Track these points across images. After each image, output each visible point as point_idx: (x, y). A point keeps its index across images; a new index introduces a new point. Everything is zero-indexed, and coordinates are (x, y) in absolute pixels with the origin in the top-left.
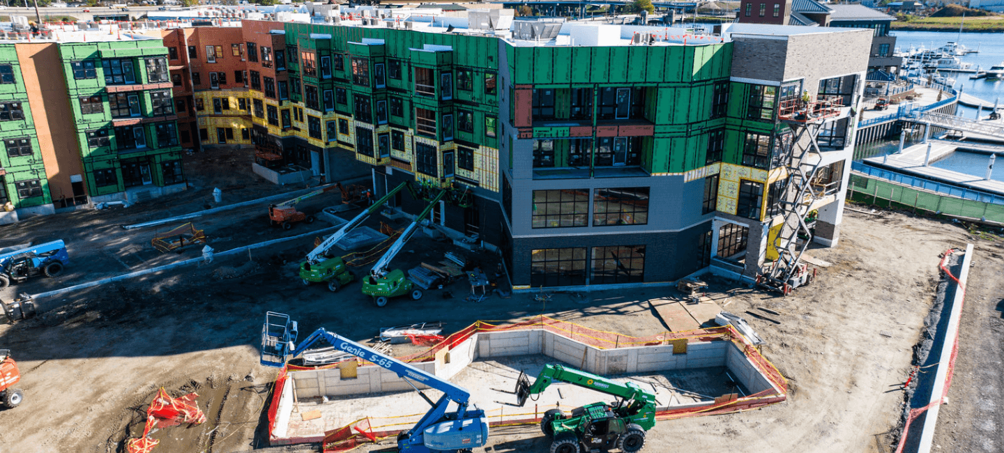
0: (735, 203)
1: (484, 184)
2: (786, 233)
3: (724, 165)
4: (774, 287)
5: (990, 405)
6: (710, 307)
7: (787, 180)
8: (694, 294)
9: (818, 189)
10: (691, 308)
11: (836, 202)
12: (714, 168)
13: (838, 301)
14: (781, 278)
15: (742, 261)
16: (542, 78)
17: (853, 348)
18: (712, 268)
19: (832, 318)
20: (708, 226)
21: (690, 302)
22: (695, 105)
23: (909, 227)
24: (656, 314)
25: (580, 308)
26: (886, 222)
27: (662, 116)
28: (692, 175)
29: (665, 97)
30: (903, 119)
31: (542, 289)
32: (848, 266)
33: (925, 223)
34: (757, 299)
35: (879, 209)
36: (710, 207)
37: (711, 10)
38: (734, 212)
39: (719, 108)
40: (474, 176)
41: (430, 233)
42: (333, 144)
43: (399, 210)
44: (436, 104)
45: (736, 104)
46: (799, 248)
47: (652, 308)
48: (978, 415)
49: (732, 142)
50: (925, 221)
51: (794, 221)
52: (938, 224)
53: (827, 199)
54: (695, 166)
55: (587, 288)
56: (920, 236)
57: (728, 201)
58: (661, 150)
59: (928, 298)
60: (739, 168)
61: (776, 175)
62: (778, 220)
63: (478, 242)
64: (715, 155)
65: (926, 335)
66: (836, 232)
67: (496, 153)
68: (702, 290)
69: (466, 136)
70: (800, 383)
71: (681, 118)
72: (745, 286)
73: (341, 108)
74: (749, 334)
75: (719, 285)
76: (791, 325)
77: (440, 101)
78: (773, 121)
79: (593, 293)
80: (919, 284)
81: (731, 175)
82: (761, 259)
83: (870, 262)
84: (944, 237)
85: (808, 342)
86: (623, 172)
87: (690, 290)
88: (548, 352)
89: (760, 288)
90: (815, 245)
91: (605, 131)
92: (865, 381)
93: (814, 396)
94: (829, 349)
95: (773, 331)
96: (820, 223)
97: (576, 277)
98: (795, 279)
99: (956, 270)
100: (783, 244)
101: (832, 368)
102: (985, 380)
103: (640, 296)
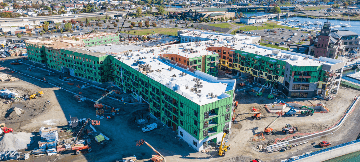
0: (322, 87)
1: (280, 82)
2: (329, 92)
3: (320, 82)
4: (327, 100)
5: (356, 115)
6: (318, 102)
7: (330, 84)
8: (315, 100)
9: (335, 85)
10: (315, 102)
11: (337, 87)
12: (318, 82)
13: (337, 102)
14: (328, 98)
15: (322, 96)
16: (296, 70)
17: (338, 108)
18: (317, 96)
19: (336, 104)
20: (317, 90)
21: (315, 101)
22: (317, 74)
23: (351, 91)
24: (310, 102)
25: (299, 101)
26: (347, 90)
27: (312, 75)
28: (316, 83)
29: (313, 73)
30: (358, 64)
31: (292, 98)
32: (339, 97)
33: (355, 91)
34: (324, 101)
35: (346, 87)
36: (317, 88)
37: (300, 10)
38: (321, 88)
39: (320, 74)
40: (278, 80)
41: (268, 89)
42: (245, 72)
43: (260, 84)
44: (273, 69)
45: (323, 73)
46: (331, 94)
47: (309, 102)
48: (354, 116)
49: (322, 78)
50: (355, 90)
51: (330, 90)
52: (357, 91)
53: (336, 87)
54: (316, 82)
55: (299, 98)
56: (353, 93)
57: (320, 87)
58: (312, 79)
59: (351, 103)
60: (322, 82)
61: (328, 83)
62: (328, 90)
63: (278, 91)
64: (319, 80)
65: (349, 107)
66: (337, 92)
67: (283, 77)
68: (316, 99)
69: (278, 74)
70: (331, 111)
71: (315, 75)
72: (322, 99)
73: (248, 66)
74: (324, 105)
75: (319, 99)
76: (330, 105)
77: (274, 69)
78: (328, 76)
79: (300, 99)
80: (351, 100)
81: (321, 83)
82: (325, 95)
83: (343, 97)
84: (358, 93)
85: (332, 107)
86: (305, 82)
87: (314, 99)
88: (296, 106)
89: (325, 100)
90: (334, 94)
91: (304, 77)
92: (340, 111)
93: (333, 112)
94: (335, 108)
95: (327, 105)
96: (335, 90)
97: (297, 97)
98: (330, 99)
99: (357, 99)
100: (329, 93)
101: (335, 109)
102: (357, 113)
103: (307, 100)
